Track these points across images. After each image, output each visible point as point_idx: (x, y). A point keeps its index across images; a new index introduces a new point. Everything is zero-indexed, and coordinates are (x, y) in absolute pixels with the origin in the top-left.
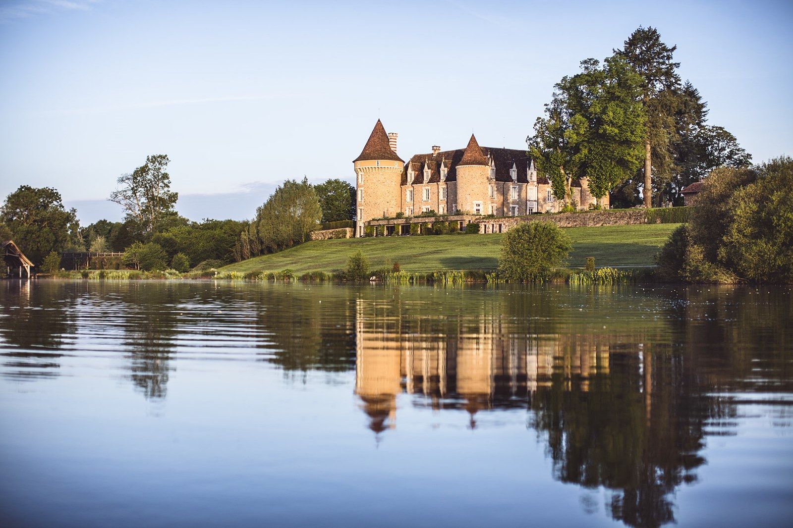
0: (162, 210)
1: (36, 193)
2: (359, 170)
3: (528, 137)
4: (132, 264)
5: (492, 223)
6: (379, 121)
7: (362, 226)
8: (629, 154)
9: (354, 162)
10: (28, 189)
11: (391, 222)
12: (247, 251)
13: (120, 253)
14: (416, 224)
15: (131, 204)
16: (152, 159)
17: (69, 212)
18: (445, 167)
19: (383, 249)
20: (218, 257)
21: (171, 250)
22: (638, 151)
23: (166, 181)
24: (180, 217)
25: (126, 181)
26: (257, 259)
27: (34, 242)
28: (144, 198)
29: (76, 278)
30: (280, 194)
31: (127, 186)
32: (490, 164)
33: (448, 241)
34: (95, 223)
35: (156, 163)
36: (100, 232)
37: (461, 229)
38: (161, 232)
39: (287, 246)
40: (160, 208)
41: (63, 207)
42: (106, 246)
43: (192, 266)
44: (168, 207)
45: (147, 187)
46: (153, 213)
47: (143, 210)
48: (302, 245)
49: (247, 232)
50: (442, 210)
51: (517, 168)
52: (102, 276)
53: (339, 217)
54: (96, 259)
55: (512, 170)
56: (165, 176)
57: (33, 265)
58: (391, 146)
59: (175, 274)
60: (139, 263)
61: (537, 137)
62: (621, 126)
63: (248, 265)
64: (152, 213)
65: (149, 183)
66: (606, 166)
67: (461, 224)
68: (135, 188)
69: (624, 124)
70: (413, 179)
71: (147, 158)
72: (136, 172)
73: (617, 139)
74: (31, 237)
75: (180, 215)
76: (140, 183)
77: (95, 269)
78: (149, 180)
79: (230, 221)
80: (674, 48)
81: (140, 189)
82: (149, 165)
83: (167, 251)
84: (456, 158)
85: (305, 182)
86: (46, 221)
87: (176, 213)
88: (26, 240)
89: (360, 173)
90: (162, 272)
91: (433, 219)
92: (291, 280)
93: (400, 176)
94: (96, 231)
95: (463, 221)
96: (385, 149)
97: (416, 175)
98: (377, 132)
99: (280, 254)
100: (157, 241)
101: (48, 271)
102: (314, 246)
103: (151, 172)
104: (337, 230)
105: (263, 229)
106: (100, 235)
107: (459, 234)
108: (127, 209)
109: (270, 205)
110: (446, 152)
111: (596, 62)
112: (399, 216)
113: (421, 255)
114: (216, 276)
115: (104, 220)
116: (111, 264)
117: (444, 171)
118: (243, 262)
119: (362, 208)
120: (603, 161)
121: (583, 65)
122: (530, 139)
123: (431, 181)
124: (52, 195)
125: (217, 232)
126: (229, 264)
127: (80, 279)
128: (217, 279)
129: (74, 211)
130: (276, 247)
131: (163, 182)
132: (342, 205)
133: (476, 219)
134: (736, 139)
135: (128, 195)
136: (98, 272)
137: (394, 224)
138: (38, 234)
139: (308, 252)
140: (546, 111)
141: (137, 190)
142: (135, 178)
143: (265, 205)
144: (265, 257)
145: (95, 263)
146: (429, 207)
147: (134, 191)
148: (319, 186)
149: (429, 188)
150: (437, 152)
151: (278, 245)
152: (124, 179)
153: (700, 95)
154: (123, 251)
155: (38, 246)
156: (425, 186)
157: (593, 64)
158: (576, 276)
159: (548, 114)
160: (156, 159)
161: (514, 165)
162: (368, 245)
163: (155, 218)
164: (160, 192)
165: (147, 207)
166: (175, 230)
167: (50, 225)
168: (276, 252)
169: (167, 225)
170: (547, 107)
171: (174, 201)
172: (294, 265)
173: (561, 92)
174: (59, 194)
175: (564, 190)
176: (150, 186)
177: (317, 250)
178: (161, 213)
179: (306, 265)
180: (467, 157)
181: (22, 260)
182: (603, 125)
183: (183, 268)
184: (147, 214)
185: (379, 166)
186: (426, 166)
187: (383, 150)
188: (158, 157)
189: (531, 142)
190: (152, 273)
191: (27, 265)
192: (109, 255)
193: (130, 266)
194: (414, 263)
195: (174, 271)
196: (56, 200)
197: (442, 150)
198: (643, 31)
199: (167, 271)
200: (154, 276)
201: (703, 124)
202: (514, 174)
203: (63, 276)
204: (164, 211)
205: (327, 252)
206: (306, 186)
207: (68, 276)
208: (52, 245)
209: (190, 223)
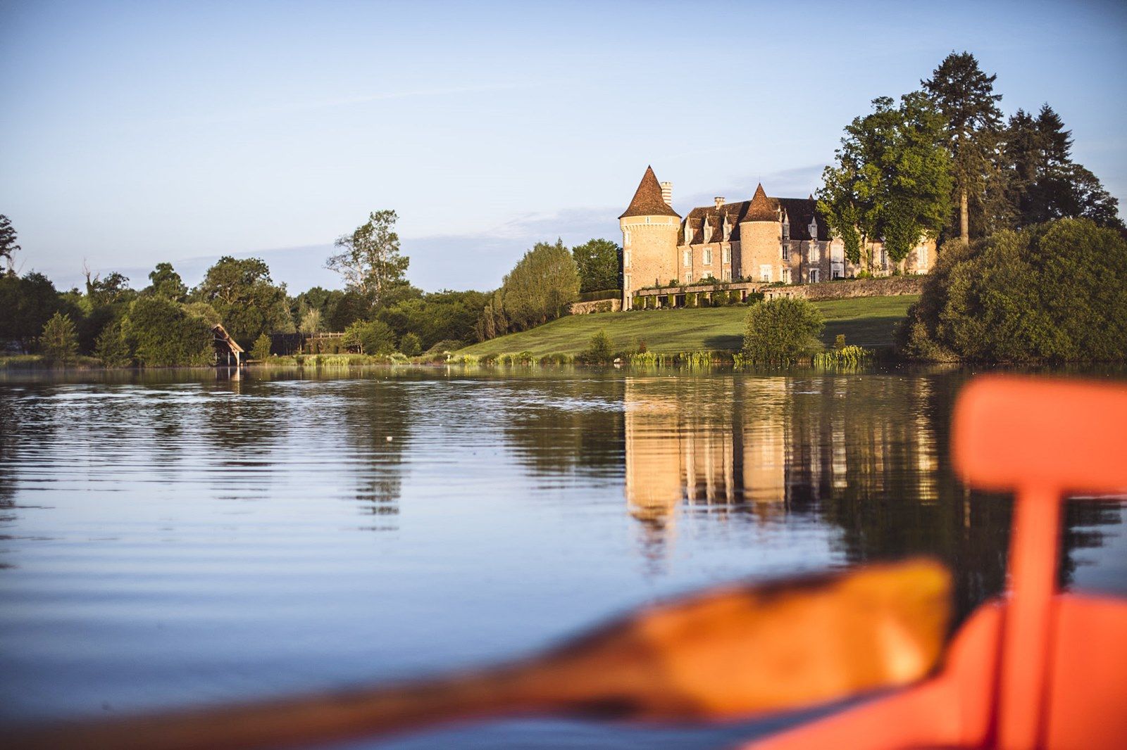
0: (390, 278)
1: (240, 265)
2: (625, 228)
3: (817, 189)
4: (354, 347)
5: (779, 291)
6: (649, 167)
7: (631, 296)
8: (930, 210)
9: (619, 218)
10: (231, 260)
11: (664, 291)
12: (491, 329)
13: (339, 334)
14: (692, 294)
15: (352, 272)
16: (376, 216)
17: (279, 287)
18: (729, 223)
19: (646, 325)
20: (457, 337)
21: (400, 329)
22: (942, 205)
23: (394, 243)
24: (412, 288)
25: (346, 244)
26: (503, 338)
27: (239, 322)
28: (368, 265)
29: (290, 364)
30: (529, 260)
31: (348, 249)
32: (781, 219)
33: (721, 315)
34: (306, 292)
35: (382, 220)
36: (313, 304)
37: (744, 300)
38: (388, 307)
39: (539, 322)
40: (387, 277)
41: (271, 281)
42: (321, 322)
43: (425, 348)
44: (397, 275)
45: (371, 251)
46: (379, 283)
47: (366, 279)
48: (556, 322)
49: (491, 306)
50: (725, 275)
51: (817, 223)
52: (319, 361)
53: (605, 286)
54: (311, 341)
55: (811, 225)
56: (393, 237)
57: (243, 351)
58: (664, 198)
59: (402, 358)
60: (363, 346)
61: (826, 189)
62: (919, 177)
63: (490, 346)
64: (377, 283)
65: (373, 246)
66: (904, 224)
67: (744, 293)
68: (357, 253)
69: (923, 175)
70: (692, 238)
71: (370, 215)
72: (357, 233)
73: (916, 192)
74: (236, 317)
75: (412, 285)
76: (363, 246)
77: (310, 353)
78: (373, 242)
79: (473, 292)
80: (994, 78)
81: (362, 253)
82: (372, 223)
83: (395, 331)
84: (742, 212)
85: (559, 245)
86: (252, 298)
87: (408, 282)
88: (230, 321)
89: (626, 233)
90: (387, 356)
91: (711, 288)
92: (530, 363)
93: (677, 234)
94: (308, 303)
95: (746, 291)
96: (657, 201)
97: (695, 233)
98: (647, 182)
99: (530, 332)
100: (384, 317)
101: (258, 357)
102: (570, 322)
103: (375, 233)
104: (601, 301)
105: (509, 303)
106: (313, 307)
107: (739, 306)
108: (347, 279)
109: (518, 273)
110: (731, 205)
111: (890, 101)
112: (673, 284)
113: (685, 332)
114: (448, 360)
115: (319, 288)
116: (329, 347)
117: (728, 228)
118: (487, 342)
119: (630, 274)
120: (901, 219)
121: (875, 105)
122: (821, 192)
123: (713, 240)
124: (260, 267)
125: (456, 305)
126: (471, 345)
127: (295, 365)
128: (450, 363)
129: (285, 285)
130: (526, 324)
131: (390, 244)
132: (608, 270)
133: (762, 288)
134: (1098, 180)
135: (348, 260)
136: (315, 357)
137: (667, 294)
138: (243, 314)
139: (561, 330)
140: (836, 159)
141: (359, 255)
142: (356, 240)
143: (513, 273)
144: (511, 337)
145: (309, 346)
146: (710, 272)
147: (355, 256)
148: (579, 248)
149: (711, 249)
150: (720, 204)
151: (529, 322)
152: (343, 241)
153: (1062, 121)
154: (343, 331)
155: (244, 329)
156: (705, 247)
157: (886, 104)
158: (822, 356)
159: (839, 161)
160: (381, 216)
161: (814, 220)
162: (631, 320)
163: (382, 289)
164: (386, 257)
165: (371, 275)
166: (405, 304)
167: (258, 303)
168: (526, 330)
169: (397, 297)
170: (837, 153)
171: (405, 268)
172: (542, 346)
173: (851, 136)
174: (267, 265)
175: (859, 252)
176: (375, 250)
177: (573, 327)
178: (388, 283)
179: (554, 346)
180: (753, 210)
181: (231, 346)
182: (897, 176)
183: (413, 351)
184: (371, 284)
185: (650, 224)
186: (706, 223)
187: (655, 203)
188: (384, 213)
189: (822, 195)
190: (375, 357)
191: (236, 350)
192: (326, 337)
193: (352, 349)
194: (671, 342)
195: (401, 355)
196: (263, 273)
197: (728, 202)
198: (957, 57)
199: (393, 355)
200: (377, 361)
201: (1067, 158)
202: (813, 232)
203: (276, 363)
204: (392, 281)
205: (582, 330)
206: (560, 249)
207: (281, 363)
208: (260, 326)
209: (425, 294)
